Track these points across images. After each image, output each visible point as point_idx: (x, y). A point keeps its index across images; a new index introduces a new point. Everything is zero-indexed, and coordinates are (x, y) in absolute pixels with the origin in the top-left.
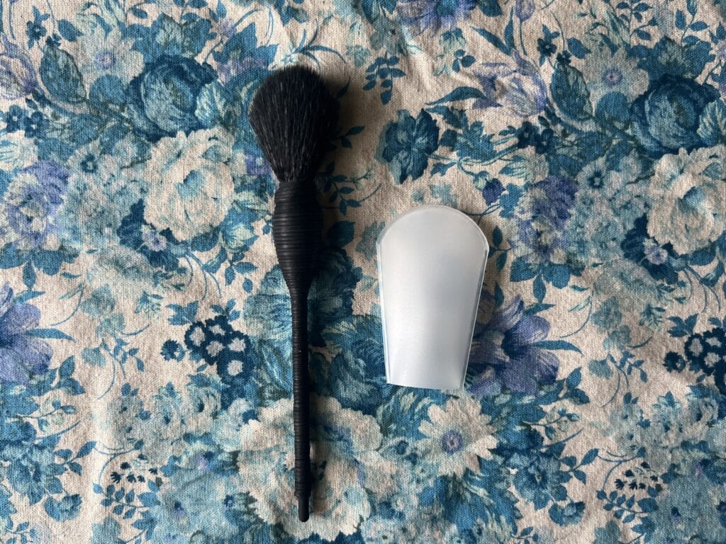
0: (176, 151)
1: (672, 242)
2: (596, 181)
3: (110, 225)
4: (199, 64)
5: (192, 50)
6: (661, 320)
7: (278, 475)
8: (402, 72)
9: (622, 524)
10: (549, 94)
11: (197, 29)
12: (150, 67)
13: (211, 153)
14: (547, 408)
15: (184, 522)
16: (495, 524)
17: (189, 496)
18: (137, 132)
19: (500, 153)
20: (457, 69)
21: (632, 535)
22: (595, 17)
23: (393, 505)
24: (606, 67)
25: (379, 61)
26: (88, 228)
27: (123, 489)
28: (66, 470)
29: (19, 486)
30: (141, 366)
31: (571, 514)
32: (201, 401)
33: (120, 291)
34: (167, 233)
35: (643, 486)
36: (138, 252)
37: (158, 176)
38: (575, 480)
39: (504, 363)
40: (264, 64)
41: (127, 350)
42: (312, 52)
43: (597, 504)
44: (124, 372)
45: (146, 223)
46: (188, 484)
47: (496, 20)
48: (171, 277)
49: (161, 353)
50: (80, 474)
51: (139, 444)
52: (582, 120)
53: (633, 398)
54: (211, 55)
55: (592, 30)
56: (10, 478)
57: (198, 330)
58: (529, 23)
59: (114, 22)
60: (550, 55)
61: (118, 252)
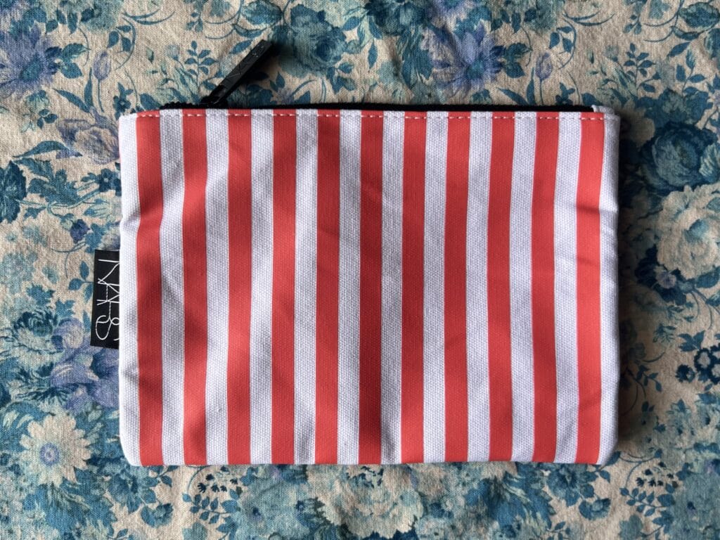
1: (680, 268)
6: (672, 337)
7: (342, 482)
9: (644, 517)
11: (260, 98)
15: (261, 525)
16: (532, 520)
17: (266, 503)
21: (653, 527)
22: (605, 74)
23: (443, 506)
27: (208, 498)
28: (159, 482)
29: (119, 498)
31: (599, 509)
35: (661, 483)
38: (600, 479)
43: (621, 500)
46: (264, 491)
47: (519, 81)
50: (171, 486)
53: (650, 406)
55: (603, 85)
56: (110, 490)
58: (548, 82)
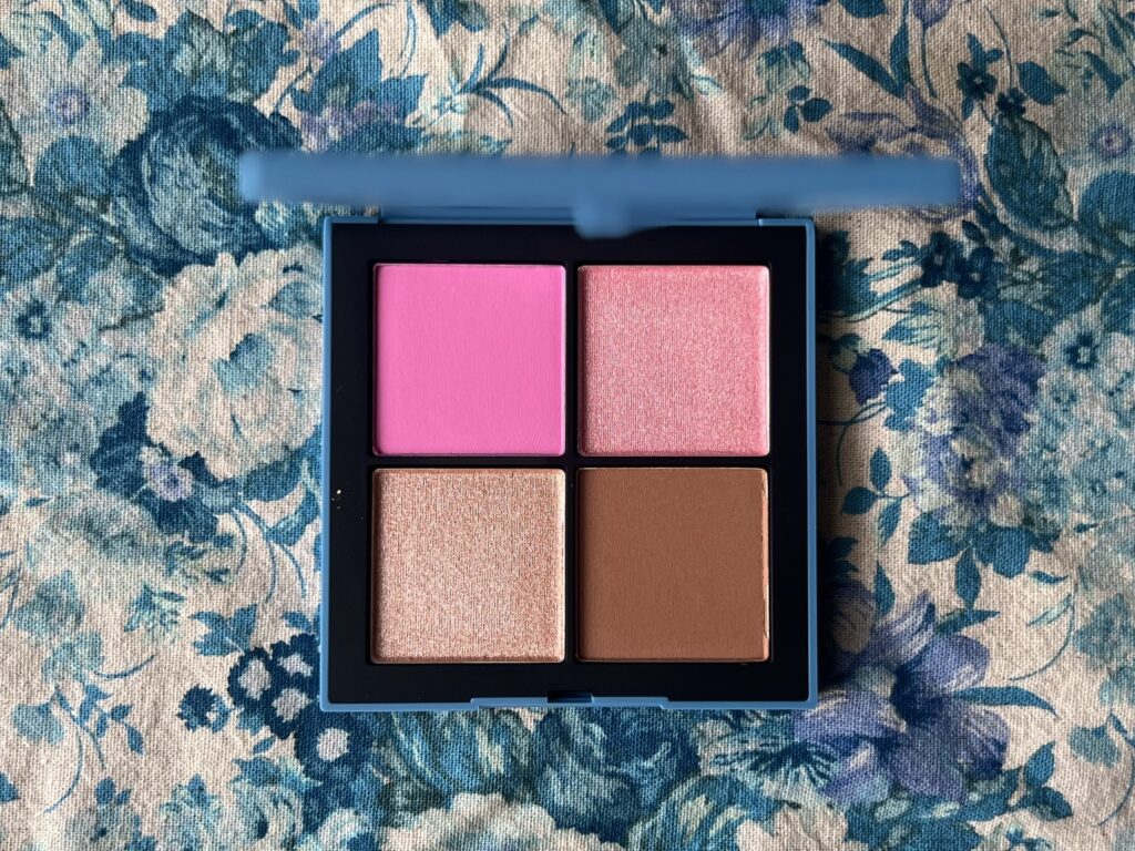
0: (214, 295)
2: (1083, 354)
3: (75, 448)
4: (263, 116)
5: (249, 87)
8: (679, 131)
10: (982, 177)
11: (259, 43)
12: (161, 121)
13: (288, 297)
14: (984, 828)
18: (134, 254)
19: (885, 297)
20: (792, 125)
22: (1075, 18)
24: (1097, 121)
25: (634, 110)
26: (31, 453)
30: (136, 741)
32: (262, 816)
33: (95, 585)
34: (195, 464)
36: (134, 503)
37: (176, 345)
39: (896, 734)
40: (398, 116)
41: (107, 710)
42: (495, 92)
44: (100, 756)
45: (150, 444)
47: (873, 25)
48: (200, 555)
49: (180, 716)
52: (1052, 230)
54: (288, 96)
55: (1069, 44)
57: (257, 666)
58: (941, 31)
59: (89, 30)
60: (983, 98)
61: (91, 503)
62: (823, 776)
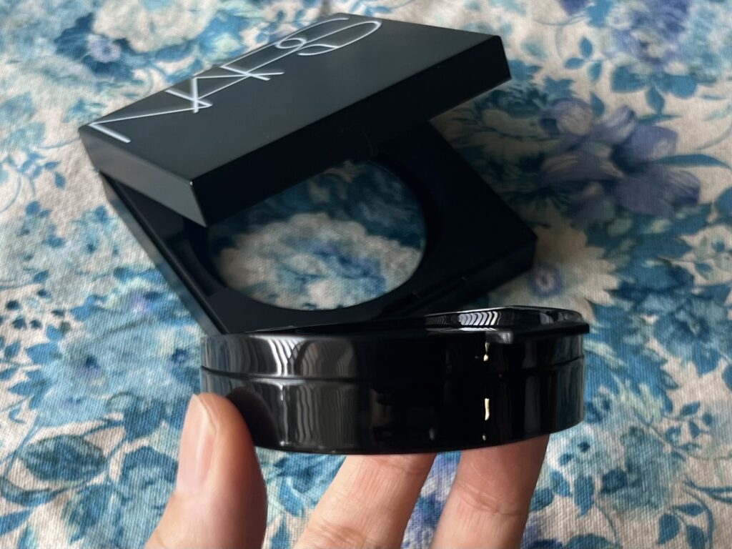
3: (45, 36)
14: (694, 240)
15: (99, 383)
16: (632, 395)
17: (113, 349)
30: (60, 181)
34: (123, 44)
36: (79, 63)
39: (616, 178)
41: (43, 164)
45: (94, 33)
46: (113, 331)
48: (121, 87)
51: (41, 276)
61: (51, 62)
62: (563, 203)
